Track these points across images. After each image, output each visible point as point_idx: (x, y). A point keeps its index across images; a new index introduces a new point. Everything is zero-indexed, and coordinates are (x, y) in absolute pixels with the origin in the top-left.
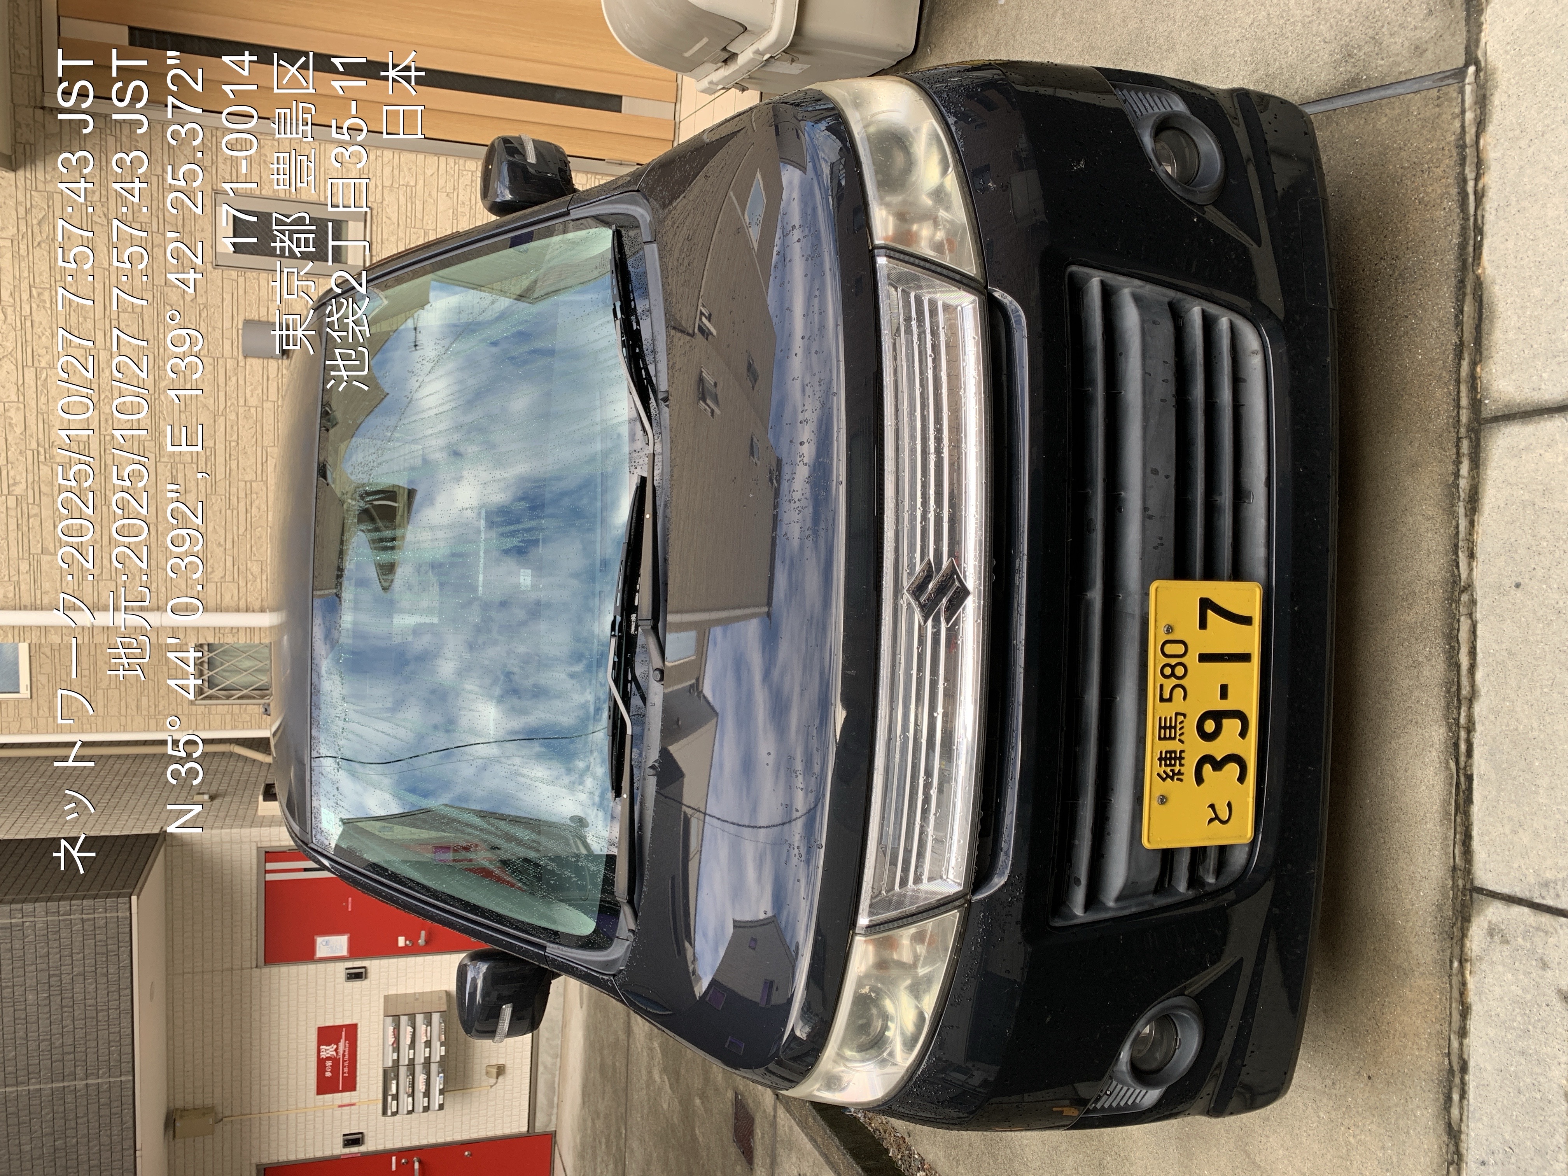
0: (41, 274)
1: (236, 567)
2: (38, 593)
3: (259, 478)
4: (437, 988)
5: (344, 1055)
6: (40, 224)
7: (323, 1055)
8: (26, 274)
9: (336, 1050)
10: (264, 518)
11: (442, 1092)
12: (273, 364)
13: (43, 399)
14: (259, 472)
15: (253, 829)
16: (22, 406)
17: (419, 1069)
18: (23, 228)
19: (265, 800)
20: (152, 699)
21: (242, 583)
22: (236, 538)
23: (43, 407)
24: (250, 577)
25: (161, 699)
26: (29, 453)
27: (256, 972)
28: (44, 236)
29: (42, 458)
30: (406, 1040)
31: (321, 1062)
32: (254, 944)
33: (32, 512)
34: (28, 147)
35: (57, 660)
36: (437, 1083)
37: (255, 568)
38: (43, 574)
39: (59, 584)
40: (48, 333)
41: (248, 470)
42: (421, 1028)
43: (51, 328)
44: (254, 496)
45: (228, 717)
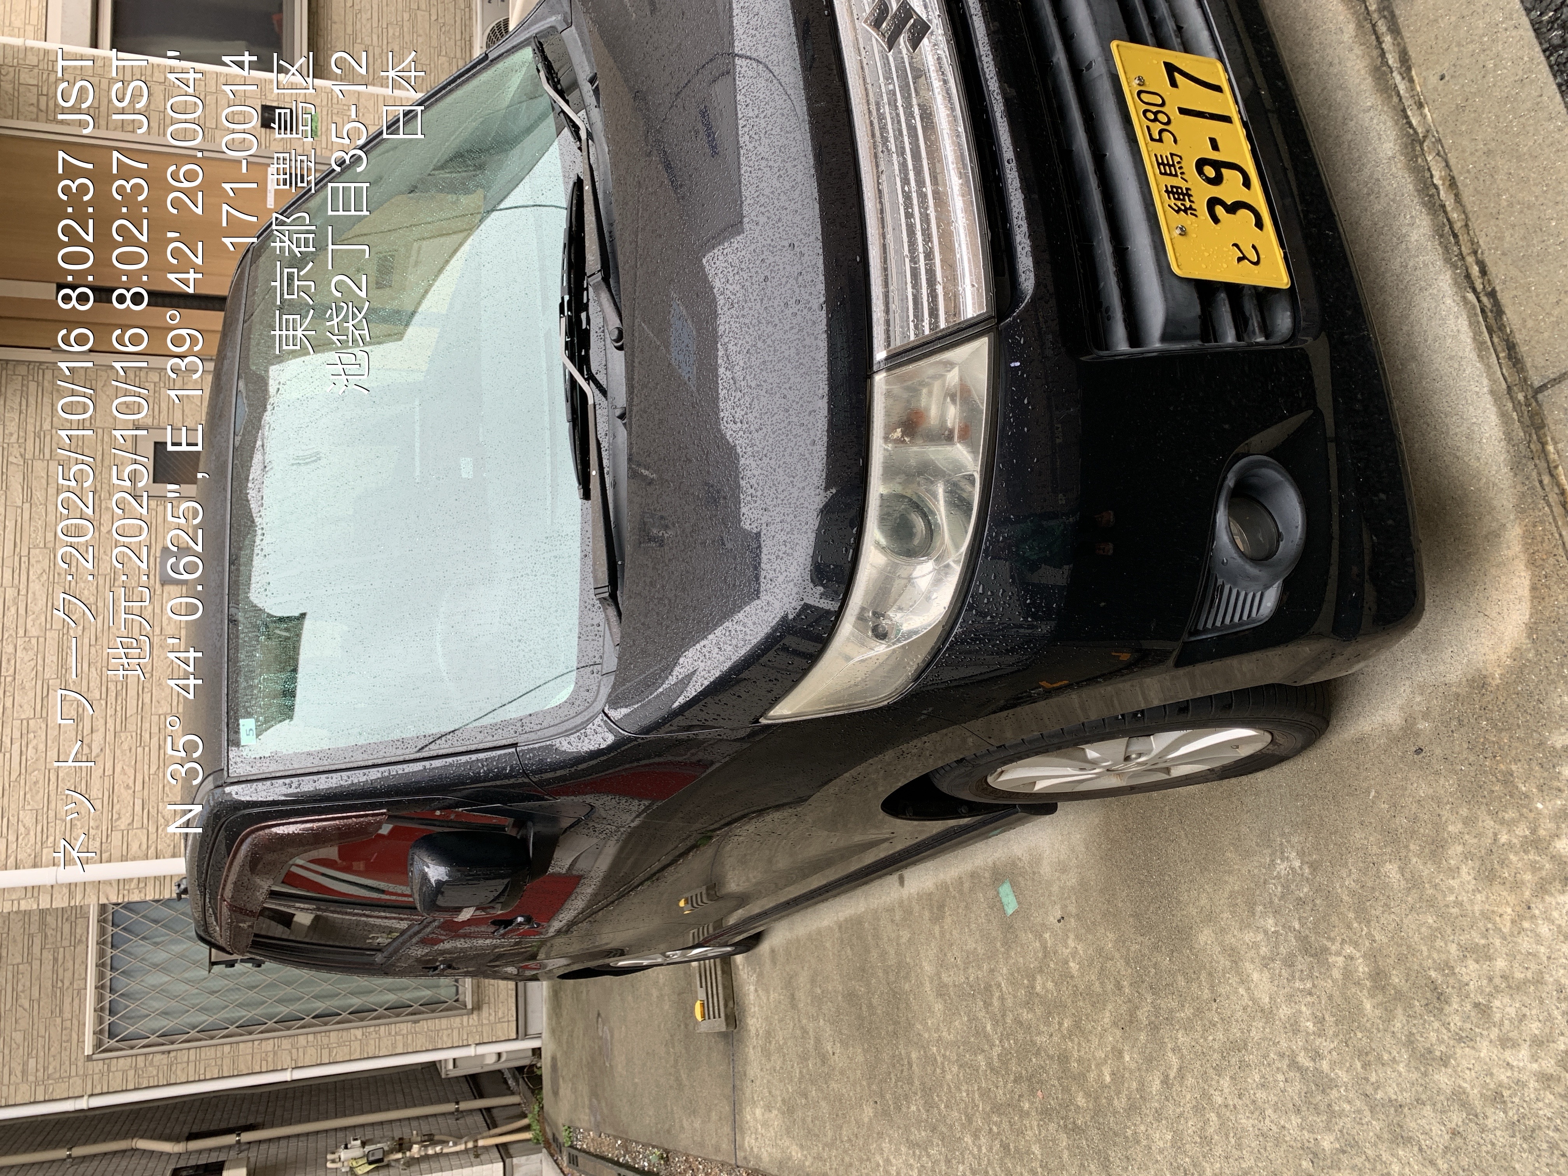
1: (146, 811)
21: (152, 829)
22: (147, 779)
25: (51, 1059)
45: (131, 1073)
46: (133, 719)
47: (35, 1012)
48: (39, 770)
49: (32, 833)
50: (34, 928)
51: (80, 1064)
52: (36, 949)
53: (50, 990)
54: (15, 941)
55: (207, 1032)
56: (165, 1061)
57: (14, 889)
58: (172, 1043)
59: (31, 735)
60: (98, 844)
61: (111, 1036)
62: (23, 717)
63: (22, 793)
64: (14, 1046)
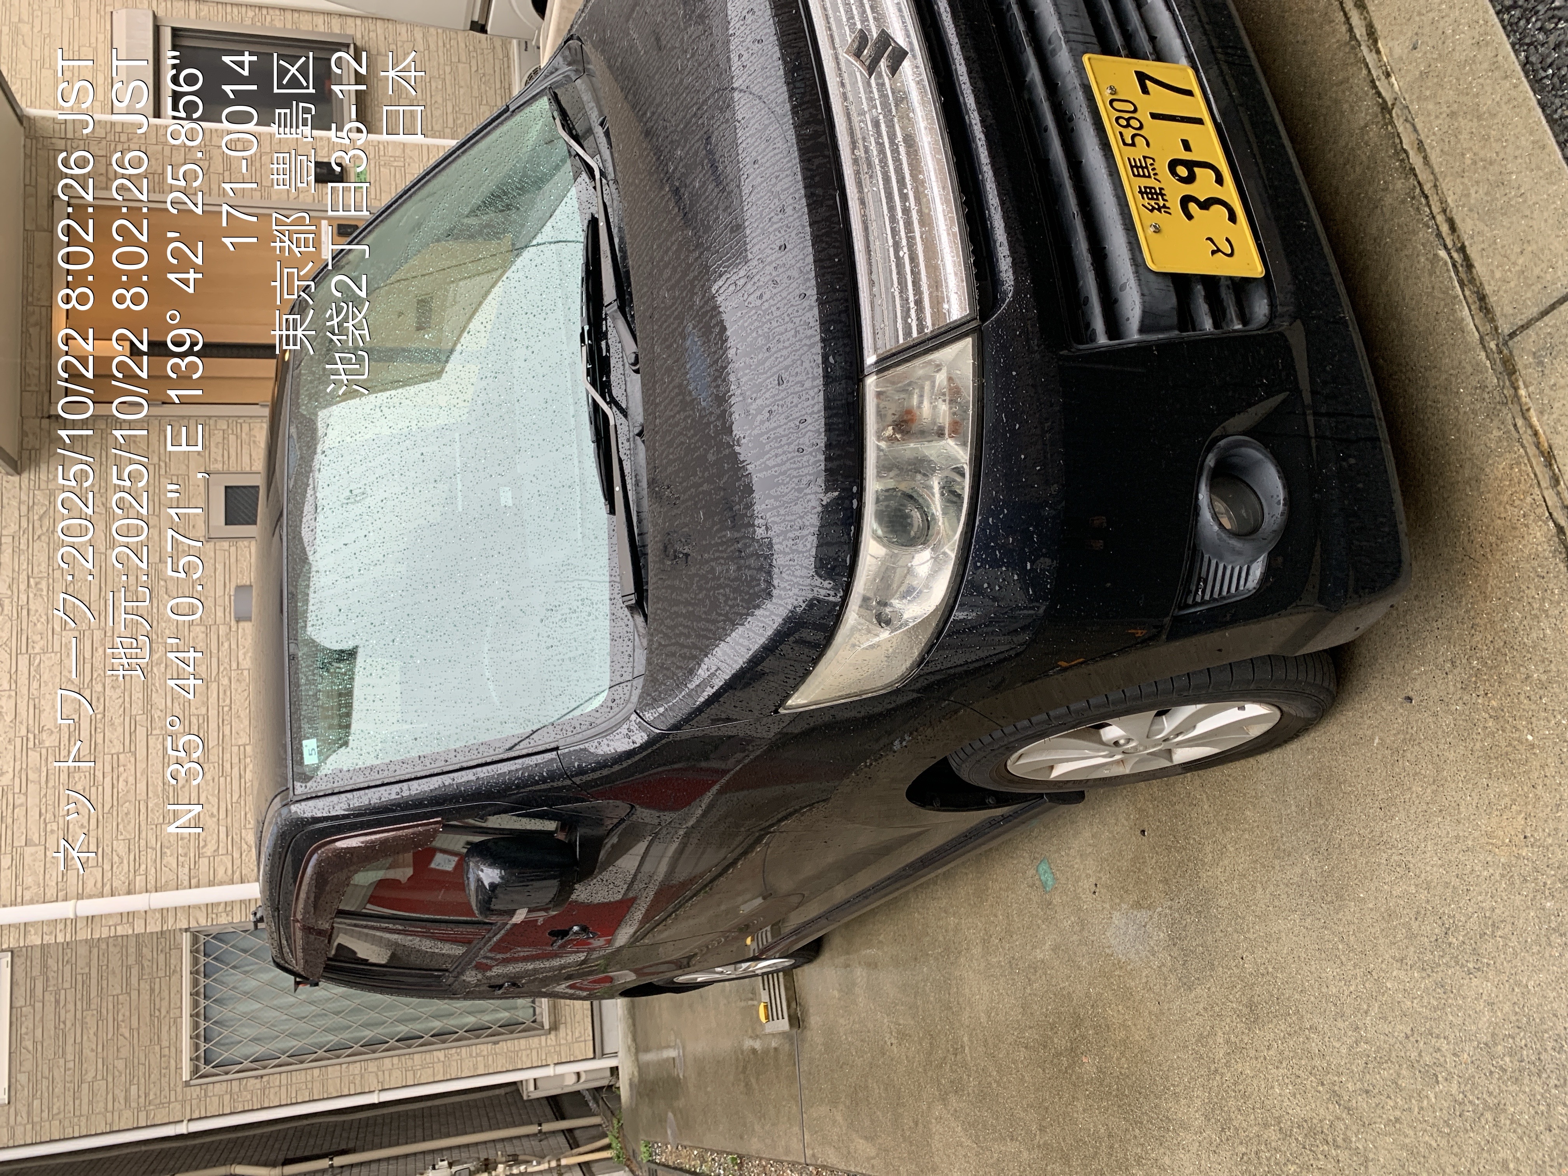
0: (39, 565)
2: (19, 889)
6: (40, 519)
8: (25, 566)
13: (35, 685)
16: (13, 694)
18: (24, 524)
21: (236, 855)
22: (229, 807)
23: (35, 692)
26: (18, 741)
28: (45, 530)
29: (31, 744)
33: (17, 802)
34: (33, 452)
37: (250, 837)
38: (26, 867)
39: (41, 877)
41: (241, 733)
43: (47, 615)
44: (247, 760)
45: (227, 1098)
46: (215, 751)
47: (136, 1041)
48: (130, 802)
49: (125, 862)
50: (131, 960)
51: (179, 1089)
52: (134, 981)
53: (148, 1019)
54: (114, 973)
55: (298, 1056)
56: (258, 1086)
57: (110, 915)
58: (265, 1068)
59: (121, 769)
60: (186, 870)
61: (206, 1063)
62: (113, 751)
63: (115, 824)
64: (117, 1073)
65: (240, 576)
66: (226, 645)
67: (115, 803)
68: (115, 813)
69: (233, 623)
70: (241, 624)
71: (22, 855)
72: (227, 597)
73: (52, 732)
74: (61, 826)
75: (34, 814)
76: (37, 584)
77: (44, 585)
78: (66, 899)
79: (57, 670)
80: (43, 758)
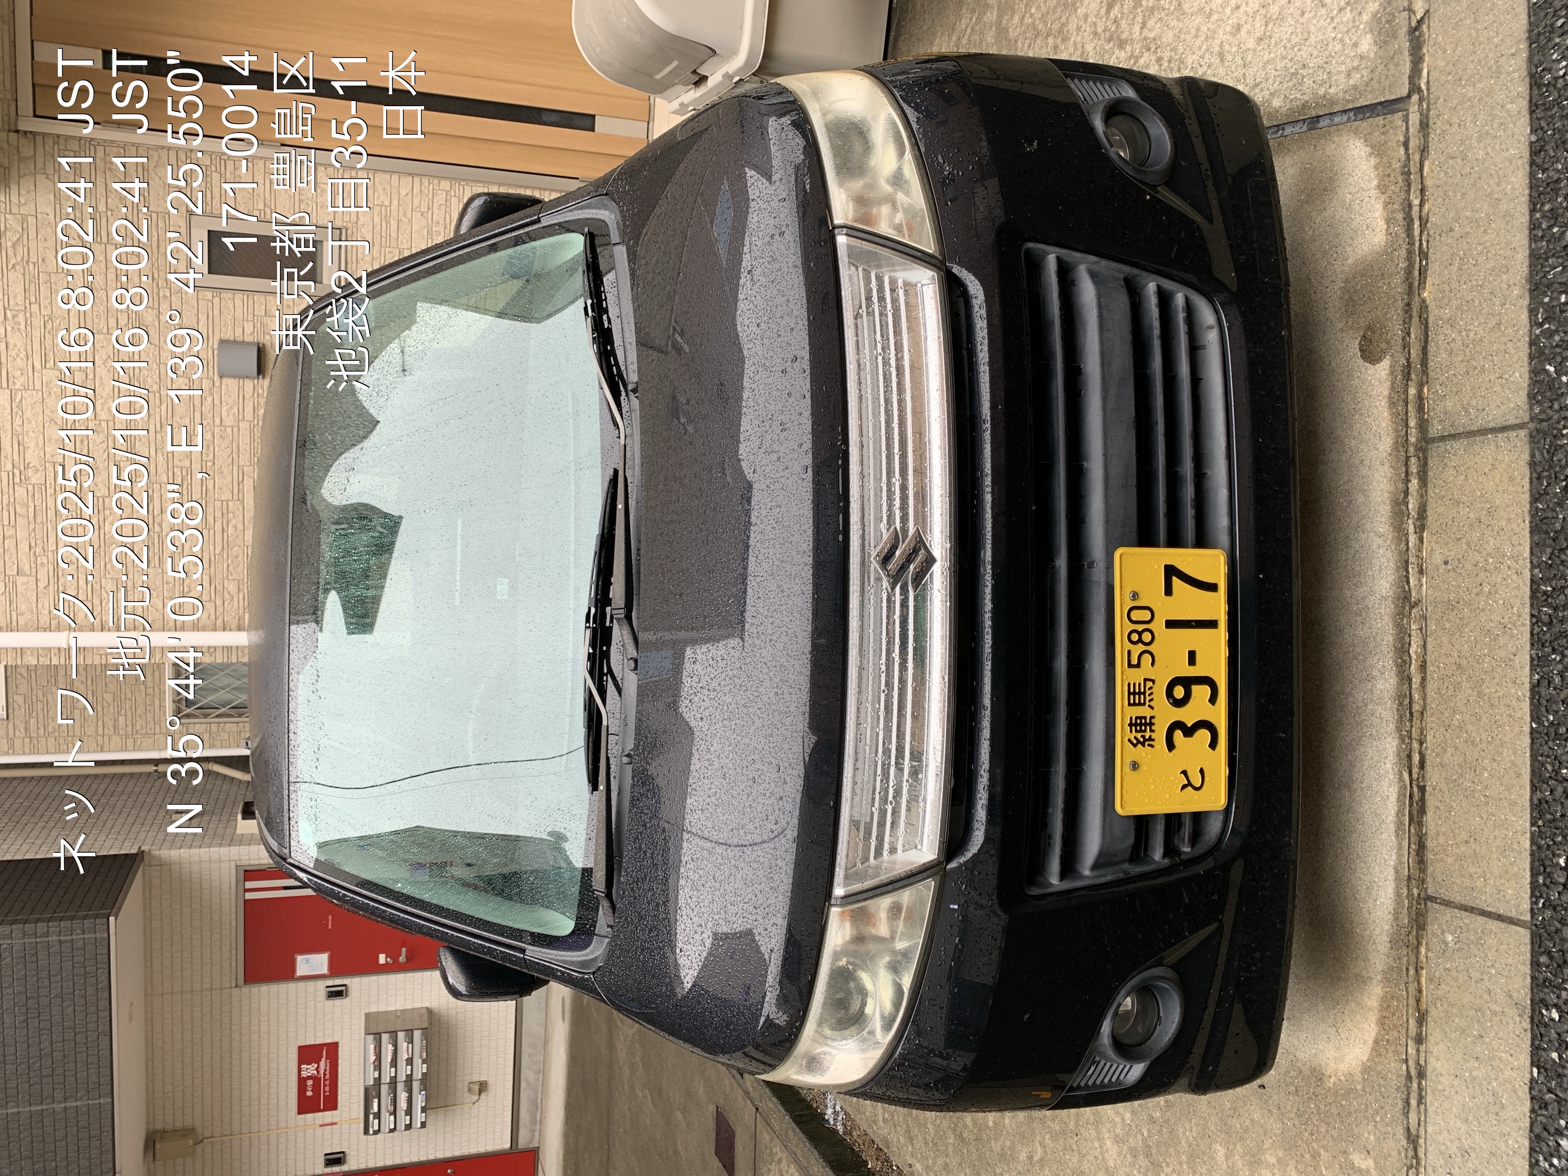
0: (15, 297)
2: (14, 613)
3: (235, 498)
4: (418, 1005)
5: (325, 1074)
6: (14, 246)
7: (304, 1074)
9: (317, 1069)
10: (241, 537)
11: (424, 1110)
12: (249, 384)
13: (18, 421)
14: (236, 491)
15: (232, 848)
17: (400, 1087)
19: (243, 819)
20: (129, 718)
24: (227, 596)
27: (236, 991)
29: (17, 480)
30: (387, 1057)
31: (302, 1082)
32: (234, 963)
33: (7, 534)
35: (33, 681)
36: (419, 1101)
37: (232, 588)
38: (19, 595)
39: (34, 606)
40: (23, 354)
41: (224, 489)
42: (403, 1045)
43: (26, 350)
44: (231, 515)
65: (224, 330)
66: (210, 399)
67: (102, 544)
68: (102, 553)
69: (216, 378)
70: (225, 380)
71: (15, 584)
72: (210, 351)
73: (37, 470)
74: (51, 560)
75: (24, 547)
76: (14, 317)
77: (21, 318)
78: (58, 629)
79: (39, 408)
80: (30, 494)
